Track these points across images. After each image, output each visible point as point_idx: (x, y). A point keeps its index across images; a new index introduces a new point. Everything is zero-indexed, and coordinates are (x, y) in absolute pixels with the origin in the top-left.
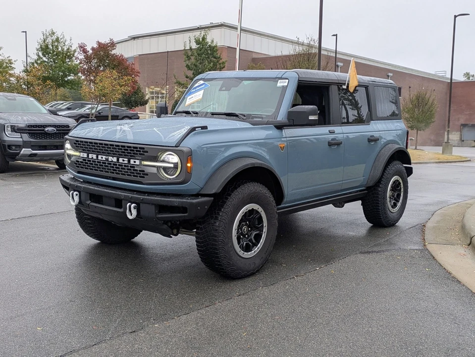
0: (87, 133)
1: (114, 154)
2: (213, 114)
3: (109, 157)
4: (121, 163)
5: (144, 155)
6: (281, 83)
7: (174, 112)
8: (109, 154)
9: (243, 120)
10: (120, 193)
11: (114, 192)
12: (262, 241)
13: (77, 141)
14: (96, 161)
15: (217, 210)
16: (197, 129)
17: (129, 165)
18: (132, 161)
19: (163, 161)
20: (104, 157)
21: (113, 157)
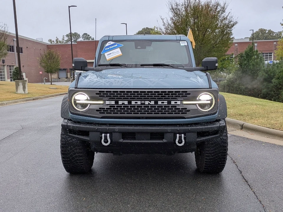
1: (152, 98)
3: (146, 102)
4: (160, 105)
5: (185, 96)
6: (183, 44)
8: (145, 99)
13: (102, 92)
14: (129, 106)
17: (170, 106)
18: (173, 103)
19: (199, 100)
21: (150, 101)
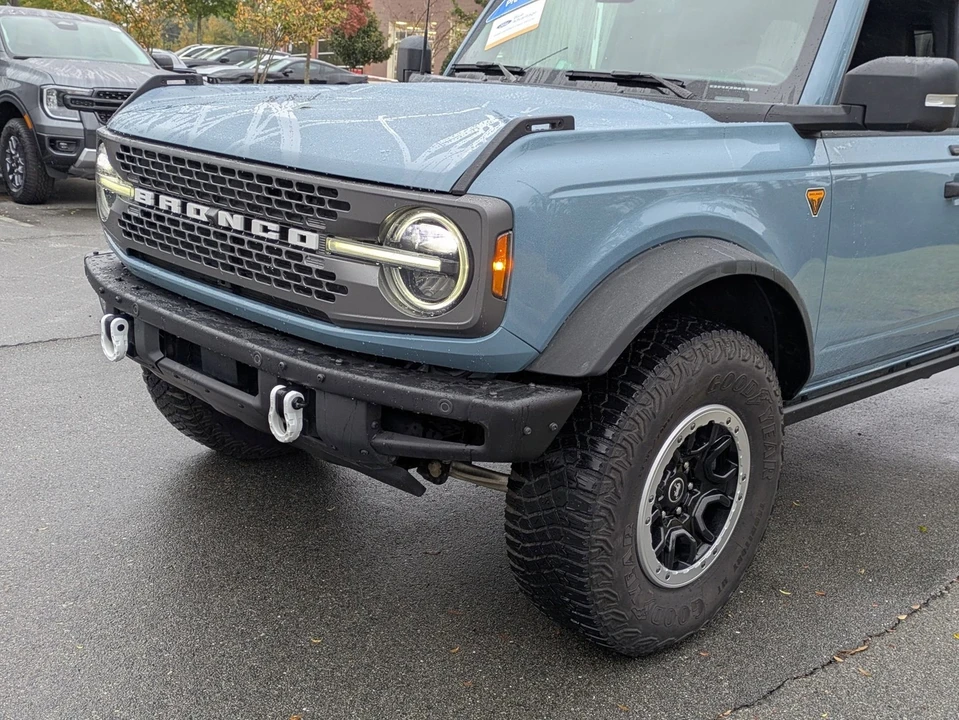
0: (159, 122)
1: (235, 203)
2: (574, 77)
3: (221, 213)
4: (258, 237)
5: (333, 215)
7: (450, 66)
8: (217, 202)
9: (680, 100)
10: (250, 345)
11: (231, 338)
12: (728, 527)
13: (126, 148)
14: (181, 220)
15: (591, 434)
16: (534, 128)
17: (284, 248)
18: (293, 236)
19: (405, 246)
20: (204, 210)
21: (233, 212)
